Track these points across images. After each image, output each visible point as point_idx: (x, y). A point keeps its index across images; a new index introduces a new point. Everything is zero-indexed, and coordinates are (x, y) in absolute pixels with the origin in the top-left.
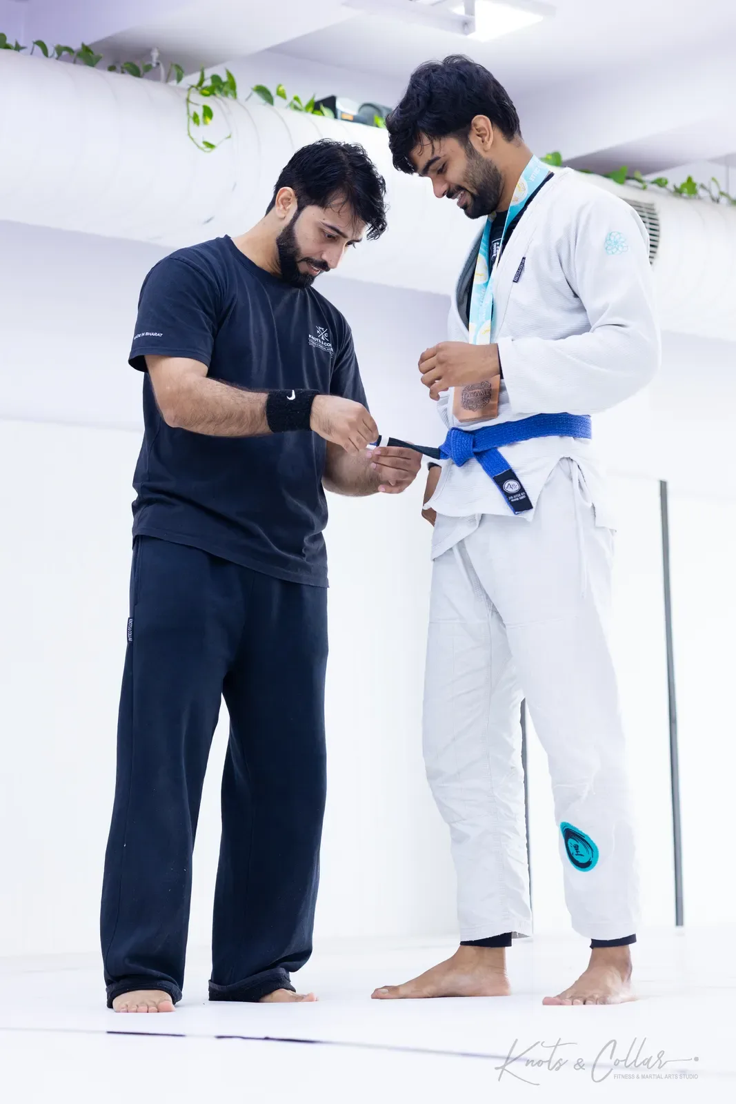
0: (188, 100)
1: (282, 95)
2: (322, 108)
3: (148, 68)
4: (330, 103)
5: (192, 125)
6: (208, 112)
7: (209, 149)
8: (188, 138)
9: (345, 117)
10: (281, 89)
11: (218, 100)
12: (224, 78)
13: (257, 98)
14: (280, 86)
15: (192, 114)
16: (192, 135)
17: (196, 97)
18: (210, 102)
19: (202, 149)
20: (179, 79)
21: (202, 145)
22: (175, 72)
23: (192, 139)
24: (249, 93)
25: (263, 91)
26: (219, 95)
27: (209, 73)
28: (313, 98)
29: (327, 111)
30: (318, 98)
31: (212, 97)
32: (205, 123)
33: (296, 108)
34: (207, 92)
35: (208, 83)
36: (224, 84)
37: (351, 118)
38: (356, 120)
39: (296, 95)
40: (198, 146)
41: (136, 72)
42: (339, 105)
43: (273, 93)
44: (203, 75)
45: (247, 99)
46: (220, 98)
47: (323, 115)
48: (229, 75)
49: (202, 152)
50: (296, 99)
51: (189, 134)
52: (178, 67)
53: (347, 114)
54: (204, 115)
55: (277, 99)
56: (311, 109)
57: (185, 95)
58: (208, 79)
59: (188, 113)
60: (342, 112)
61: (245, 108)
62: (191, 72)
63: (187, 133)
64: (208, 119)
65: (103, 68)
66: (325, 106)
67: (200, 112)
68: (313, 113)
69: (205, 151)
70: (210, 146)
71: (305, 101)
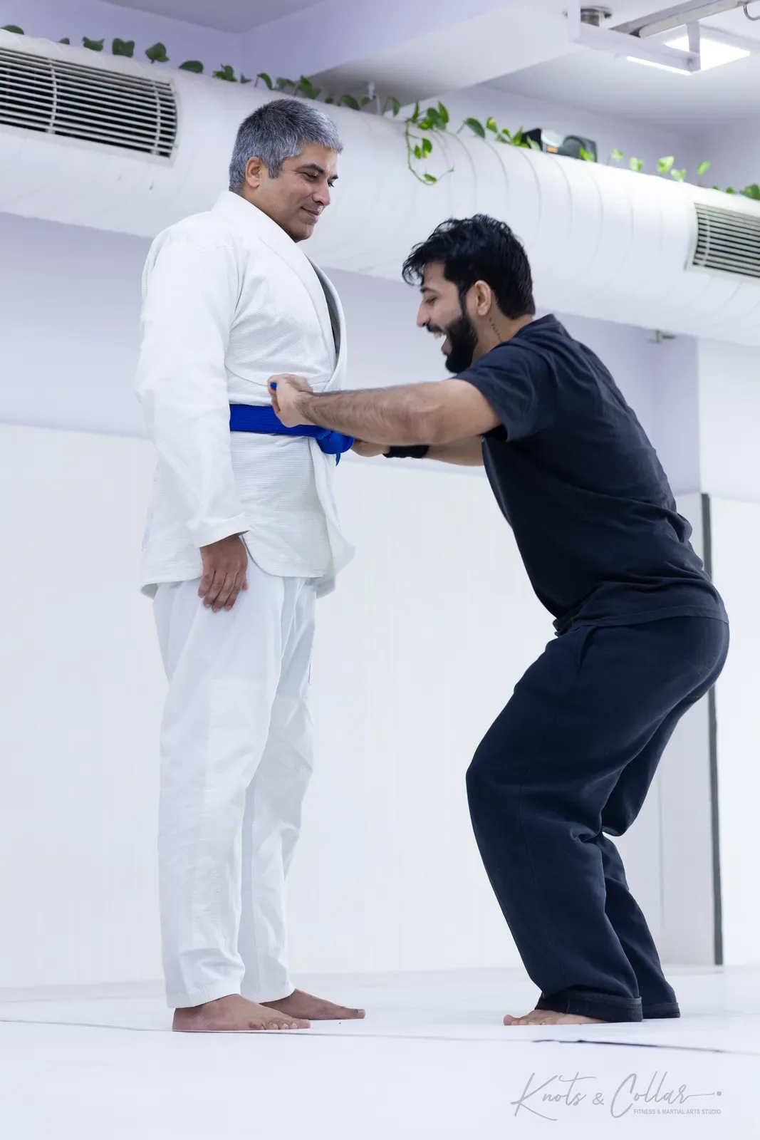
0: (407, 134)
1: (493, 128)
2: (529, 140)
3: (366, 101)
4: (535, 135)
5: (413, 157)
6: (427, 146)
7: (430, 182)
8: (410, 171)
9: (550, 149)
10: (491, 122)
11: (434, 133)
12: (438, 109)
13: (468, 131)
14: (490, 119)
15: (413, 147)
16: (413, 168)
17: (414, 130)
18: (427, 135)
19: (424, 182)
20: (396, 112)
21: (424, 178)
22: (391, 103)
23: (414, 172)
24: (459, 127)
25: (473, 124)
26: (435, 128)
27: (424, 106)
28: (521, 128)
29: (533, 144)
30: (526, 130)
31: (430, 130)
32: (424, 156)
33: (503, 141)
34: (425, 126)
35: (423, 116)
36: (439, 117)
37: (555, 150)
38: (561, 152)
39: (505, 128)
40: (419, 179)
41: (354, 105)
42: (544, 138)
43: (484, 125)
44: (417, 108)
45: (459, 132)
46: (436, 132)
47: (530, 147)
48: (442, 107)
49: (422, 184)
50: (506, 132)
51: (410, 168)
52: (395, 100)
53: (552, 147)
54: (424, 148)
55: (488, 132)
56: (518, 142)
57: (403, 128)
58: (422, 113)
59: (409, 146)
60: (547, 145)
61: (458, 140)
62: (408, 103)
63: (407, 165)
64: (427, 152)
65: (320, 100)
66: (532, 139)
67: (420, 145)
68: (520, 145)
69: (428, 185)
70: (433, 179)
71: (513, 133)
